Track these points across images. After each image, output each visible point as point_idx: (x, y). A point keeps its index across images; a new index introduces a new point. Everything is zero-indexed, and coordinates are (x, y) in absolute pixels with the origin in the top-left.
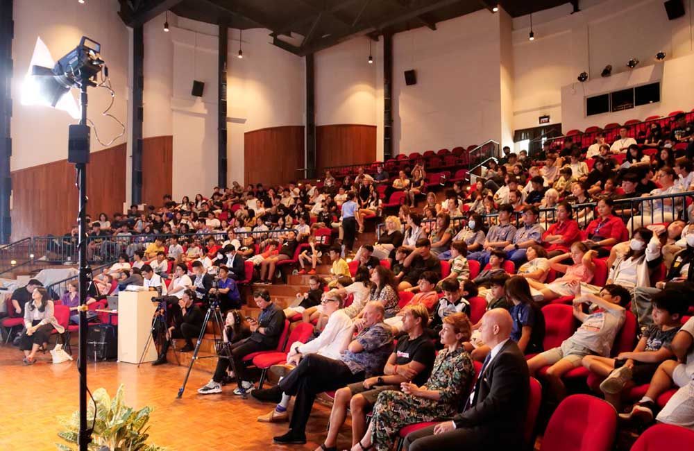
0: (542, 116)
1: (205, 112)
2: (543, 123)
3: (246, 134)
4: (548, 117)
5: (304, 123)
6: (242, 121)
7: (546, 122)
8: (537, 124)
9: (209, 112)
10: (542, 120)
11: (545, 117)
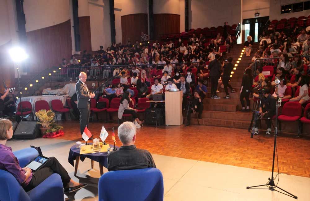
0: (256, 13)
1: (103, 4)
2: (256, 16)
3: (122, 17)
4: (259, 14)
5: (148, 12)
6: (120, 10)
7: (258, 16)
8: (254, 17)
9: (105, 4)
10: (256, 15)
11: (257, 13)
